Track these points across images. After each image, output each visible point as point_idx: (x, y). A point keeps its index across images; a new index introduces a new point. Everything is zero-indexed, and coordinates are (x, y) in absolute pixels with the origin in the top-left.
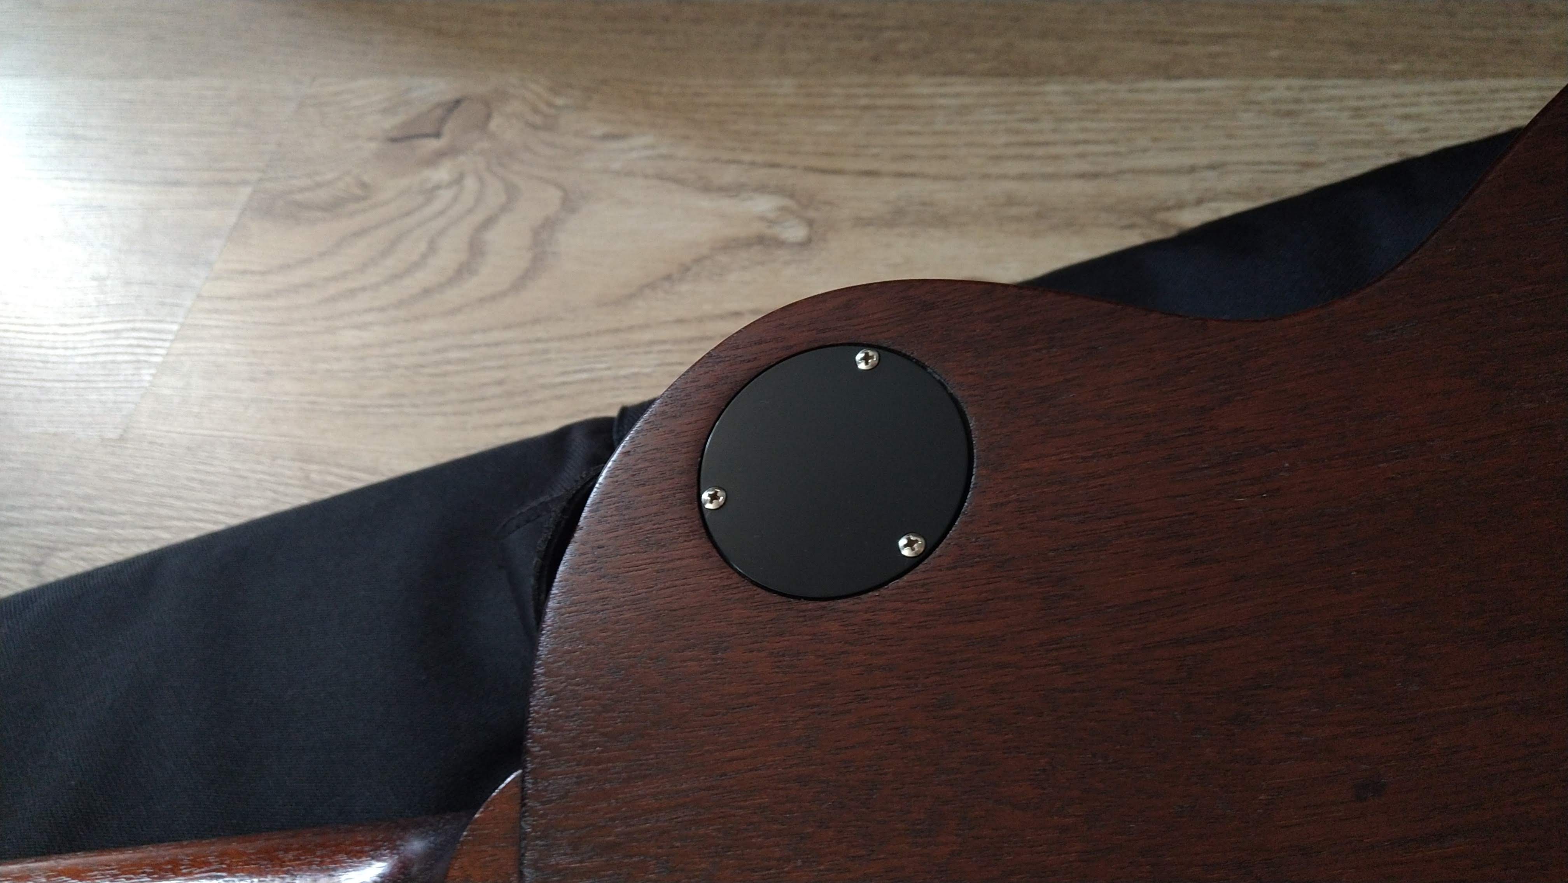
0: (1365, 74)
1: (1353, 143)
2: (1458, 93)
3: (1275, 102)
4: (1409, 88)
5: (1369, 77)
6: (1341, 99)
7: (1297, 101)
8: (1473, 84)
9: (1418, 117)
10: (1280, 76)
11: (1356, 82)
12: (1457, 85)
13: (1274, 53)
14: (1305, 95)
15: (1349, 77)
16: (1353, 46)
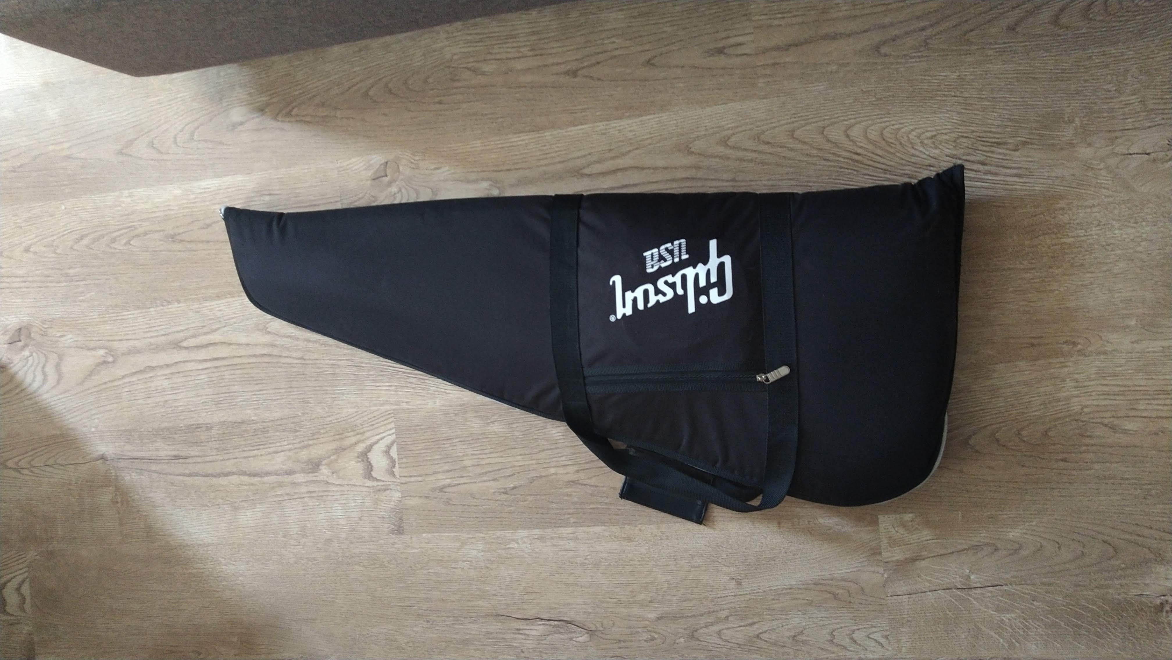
0: (620, 118)
1: (620, 141)
2: (641, 121)
3: (600, 130)
4: (630, 122)
5: (621, 119)
6: (616, 127)
7: (606, 129)
8: (644, 118)
9: (634, 131)
10: (601, 122)
11: (618, 121)
12: (640, 119)
13: (598, 114)
14: (608, 127)
15: (616, 119)
16: (617, 109)
